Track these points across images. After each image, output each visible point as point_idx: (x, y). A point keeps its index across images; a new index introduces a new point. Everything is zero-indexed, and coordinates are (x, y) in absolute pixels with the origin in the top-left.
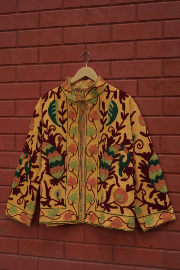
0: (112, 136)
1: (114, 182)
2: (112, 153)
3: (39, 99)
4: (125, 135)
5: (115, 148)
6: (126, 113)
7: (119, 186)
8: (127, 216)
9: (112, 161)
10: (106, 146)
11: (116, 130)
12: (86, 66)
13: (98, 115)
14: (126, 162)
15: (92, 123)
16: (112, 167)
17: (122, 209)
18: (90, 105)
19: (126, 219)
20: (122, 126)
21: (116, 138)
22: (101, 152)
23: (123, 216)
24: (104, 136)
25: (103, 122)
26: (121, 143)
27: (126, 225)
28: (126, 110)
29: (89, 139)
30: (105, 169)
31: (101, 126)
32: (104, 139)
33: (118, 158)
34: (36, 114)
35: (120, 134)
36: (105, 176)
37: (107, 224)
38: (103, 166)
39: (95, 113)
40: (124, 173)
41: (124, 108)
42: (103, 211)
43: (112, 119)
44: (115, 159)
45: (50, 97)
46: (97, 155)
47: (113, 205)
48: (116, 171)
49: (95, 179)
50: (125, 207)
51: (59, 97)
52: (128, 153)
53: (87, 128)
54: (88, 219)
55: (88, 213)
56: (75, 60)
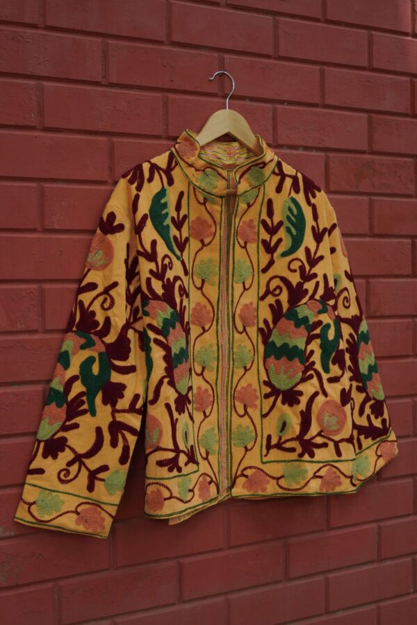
0: (302, 281)
2: (306, 319)
4: (325, 277)
5: (310, 309)
6: (321, 229)
7: (325, 394)
8: (346, 461)
9: (305, 339)
10: (285, 306)
11: (307, 268)
13: (256, 230)
14: (335, 338)
15: (244, 250)
16: (308, 352)
17: (336, 444)
18: (242, 205)
19: (346, 468)
20: (317, 257)
21: (309, 286)
22: (266, 322)
23: (341, 461)
24: (276, 283)
25: (270, 249)
26: (321, 297)
27: (349, 480)
28: (320, 221)
29: (238, 288)
30: (292, 360)
31: (265, 259)
32: (275, 290)
33: (318, 331)
34: (116, 223)
35: (315, 275)
36: (291, 377)
37: (314, 487)
39: (250, 224)
40: (334, 364)
41: (316, 217)
42: (298, 458)
43: (297, 241)
44: (311, 333)
45: (150, 180)
46: (255, 328)
47: (319, 440)
48: (316, 361)
49: (253, 387)
50: (342, 440)
51: (171, 182)
52: (334, 318)
53: (234, 263)
54: (241, 486)
55: (239, 473)
56: (199, 90)
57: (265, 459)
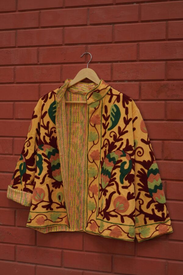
0: (114, 142)
1: (114, 190)
2: (114, 159)
3: (38, 101)
4: (127, 140)
5: (117, 154)
6: (129, 118)
7: (119, 193)
8: (127, 225)
9: (113, 167)
10: (107, 152)
11: (118, 135)
12: (87, 68)
13: (100, 119)
14: (128, 169)
15: (94, 128)
16: (113, 173)
17: (122, 217)
18: (92, 109)
19: (126, 229)
20: (124, 131)
21: (118, 144)
22: (103, 158)
23: (123, 225)
24: (106, 142)
25: (105, 127)
26: (123, 149)
27: (127, 234)
28: (129, 115)
29: (91, 144)
30: (106, 176)
31: (103, 131)
32: (106, 145)
33: (119, 164)
35: (122, 139)
36: (105, 183)
37: (106, 233)
38: (104, 172)
39: (97, 117)
40: (126, 180)
41: (127, 113)
42: (102, 219)
43: (115, 124)
44: (116, 165)
45: (50, 98)
46: (99, 161)
47: (113, 213)
48: (117, 178)
49: (97, 186)
50: (126, 216)
52: (130, 159)
53: (88, 133)
54: (89, 227)
55: (89, 221)
56: (76, 61)
57: (98, 218)
